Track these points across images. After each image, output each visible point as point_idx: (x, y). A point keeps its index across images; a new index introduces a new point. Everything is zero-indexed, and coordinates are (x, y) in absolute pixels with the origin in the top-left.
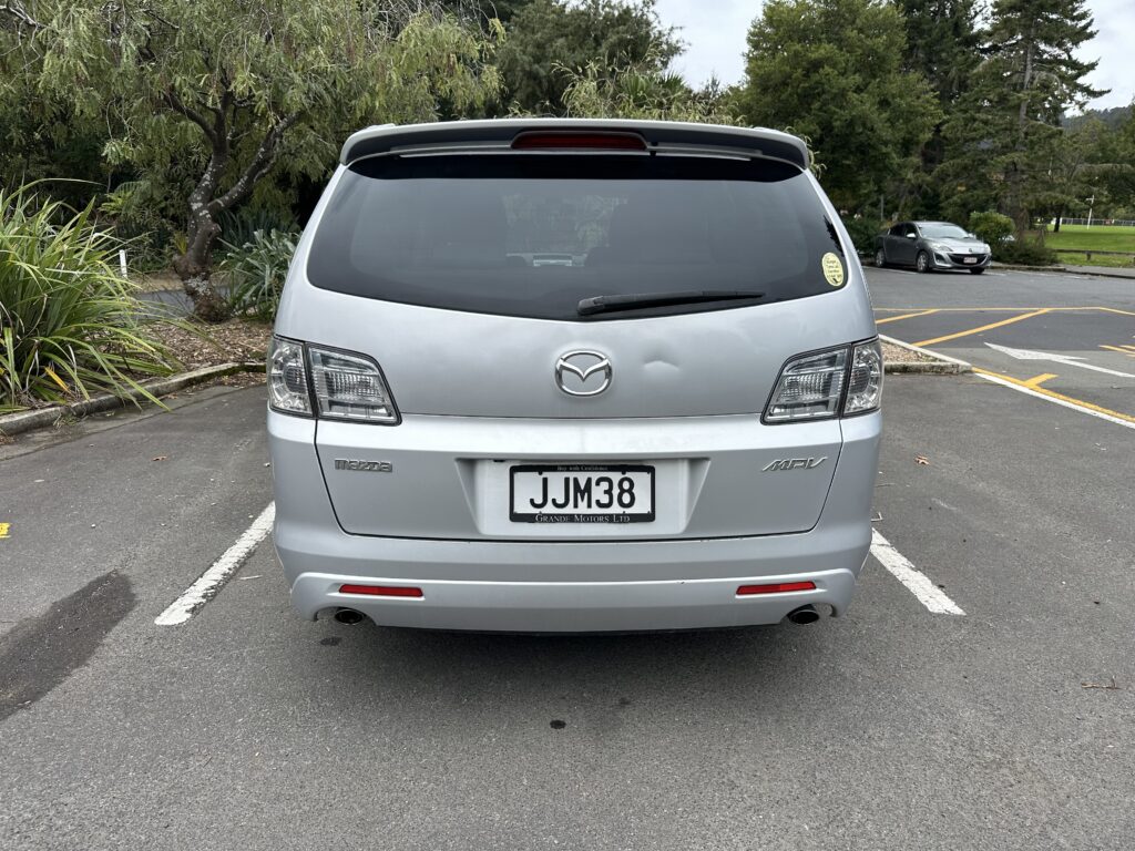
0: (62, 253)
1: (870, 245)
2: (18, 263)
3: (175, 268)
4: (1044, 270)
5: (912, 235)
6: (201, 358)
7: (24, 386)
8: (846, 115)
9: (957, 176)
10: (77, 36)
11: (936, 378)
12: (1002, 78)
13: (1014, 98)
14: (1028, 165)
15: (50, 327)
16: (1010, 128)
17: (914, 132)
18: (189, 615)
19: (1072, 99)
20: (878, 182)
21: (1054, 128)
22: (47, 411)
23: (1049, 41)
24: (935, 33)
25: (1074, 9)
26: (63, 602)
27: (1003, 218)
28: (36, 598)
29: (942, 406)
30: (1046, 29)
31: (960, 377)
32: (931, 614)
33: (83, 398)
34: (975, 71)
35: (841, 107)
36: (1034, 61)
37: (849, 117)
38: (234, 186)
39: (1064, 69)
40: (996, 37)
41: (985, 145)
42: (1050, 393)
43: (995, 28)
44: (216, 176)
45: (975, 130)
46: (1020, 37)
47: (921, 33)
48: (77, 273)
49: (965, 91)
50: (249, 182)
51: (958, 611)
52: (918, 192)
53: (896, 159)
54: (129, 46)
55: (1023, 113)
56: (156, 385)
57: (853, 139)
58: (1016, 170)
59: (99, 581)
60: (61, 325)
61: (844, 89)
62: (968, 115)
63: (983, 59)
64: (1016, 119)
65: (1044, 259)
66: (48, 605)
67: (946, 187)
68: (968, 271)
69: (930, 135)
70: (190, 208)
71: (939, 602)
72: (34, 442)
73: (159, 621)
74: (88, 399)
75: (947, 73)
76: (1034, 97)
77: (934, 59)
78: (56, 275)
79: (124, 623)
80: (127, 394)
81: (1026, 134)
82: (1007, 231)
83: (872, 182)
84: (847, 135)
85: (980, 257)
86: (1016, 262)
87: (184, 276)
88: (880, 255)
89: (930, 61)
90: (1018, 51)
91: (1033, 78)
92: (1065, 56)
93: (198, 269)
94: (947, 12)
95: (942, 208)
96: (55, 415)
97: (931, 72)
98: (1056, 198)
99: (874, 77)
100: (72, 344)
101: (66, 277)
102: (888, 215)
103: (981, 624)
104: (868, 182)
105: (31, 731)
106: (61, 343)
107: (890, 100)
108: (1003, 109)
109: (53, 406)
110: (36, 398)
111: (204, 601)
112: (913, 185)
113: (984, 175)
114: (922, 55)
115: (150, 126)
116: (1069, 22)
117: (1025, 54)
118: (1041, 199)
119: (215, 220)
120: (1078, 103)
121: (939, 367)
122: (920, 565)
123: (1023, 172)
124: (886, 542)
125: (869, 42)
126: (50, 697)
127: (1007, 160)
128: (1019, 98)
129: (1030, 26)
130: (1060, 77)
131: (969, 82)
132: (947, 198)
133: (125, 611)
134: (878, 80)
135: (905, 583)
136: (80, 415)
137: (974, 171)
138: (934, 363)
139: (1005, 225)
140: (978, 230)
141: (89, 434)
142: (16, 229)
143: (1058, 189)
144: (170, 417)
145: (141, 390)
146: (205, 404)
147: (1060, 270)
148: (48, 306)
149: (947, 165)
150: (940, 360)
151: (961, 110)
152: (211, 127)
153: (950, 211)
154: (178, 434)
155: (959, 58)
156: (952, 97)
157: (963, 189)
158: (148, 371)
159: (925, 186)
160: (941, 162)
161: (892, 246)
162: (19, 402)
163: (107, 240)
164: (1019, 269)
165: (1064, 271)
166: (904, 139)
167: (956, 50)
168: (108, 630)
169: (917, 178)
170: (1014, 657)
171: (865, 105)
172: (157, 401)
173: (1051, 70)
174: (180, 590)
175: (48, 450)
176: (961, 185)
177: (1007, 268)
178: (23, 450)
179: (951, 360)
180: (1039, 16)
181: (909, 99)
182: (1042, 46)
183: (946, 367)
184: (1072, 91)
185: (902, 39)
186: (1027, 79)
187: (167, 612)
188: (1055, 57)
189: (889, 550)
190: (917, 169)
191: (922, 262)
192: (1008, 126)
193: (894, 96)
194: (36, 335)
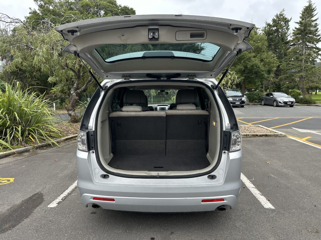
0: (35, 106)
1: (260, 99)
2: (24, 108)
3: (66, 108)
4: (312, 106)
5: (272, 96)
6: (71, 132)
7: (23, 140)
8: (251, 64)
9: (285, 79)
10: (43, 52)
11: (275, 138)
12: (297, 53)
13: (300, 58)
14: (306, 76)
15: (31, 125)
16: (300, 66)
17: (271, 68)
18: (57, 205)
19: (317, 58)
20: (261, 82)
21: (313, 66)
22: (28, 147)
23: (310, 42)
24: (276, 41)
25: (316, 34)
26: (25, 200)
27: (298, 91)
28: (18, 199)
29: (276, 146)
30: (308, 39)
31: (283, 138)
32: (265, 208)
33: (38, 143)
34: (289, 51)
35: (249, 62)
36: (305, 48)
37: (252, 65)
38: (82, 87)
39: (314, 49)
40: (294, 42)
41: (293, 71)
42: (309, 142)
43: (294, 39)
44: (78, 84)
45: (290, 67)
46: (301, 41)
47: (273, 41)
48: (39, 111)
49: (286, 56)
50: (86, 86)
51: (273, 208)
52: (274, 84)
53: (266, 75)
54: (56, 54)
55: (303, 61)
56: (58, 140)
57: (254, 70)
58: (302, 77)
59: (35, 194)
60: (34, 124)
61: (250, 57)
62: (287, 63)
63: (291, 47)
64: (301, 64)
65: (312, 103)
66: (21, 201)
67: (282, 82)
68: (289, 106)
69: (276, 69)
70: (70, 93)
71: (268, 205)
72: (24, 156)
73: (49, 206)
74: (40, 144)
75: (281, 51)
76: (306, 57)
77: (277, 48)
78: (34, 112)
79: (40, 206)
80: (50, 142)
81: (305, 67)
82: (300, 94)
83: (259, 82)
84: (252, 69)
85: (292, 102)
86: (303, 103)
87: (68, 110)
88: (263, 102)
89: (276, 48)
90: (301, 45)
91: (305, 52)
92: (314, 46)
93: (72, 108)
94: (280, 35)
95: (281, 88)
96: (30, 148)
97: (276, 51)
98: (315, 85)
99: (259, 53)
100: (37, 129)
101: (36, 112)
102: (266, 90)
103: (279, 212)
104: (258, 82)
105: (11, 236)
106: (34, 129)
107: (264, 59)
108: (297, 61)
109: (30, 146)
110: (26, 144)
111: (62, 201)
112: (273, 82)
113: (293, 79)
114: (273, 47)
115: (60, 73)
116: (315, 37)
117: (303, 46)
118: (311, 85)
119: (77, 96)
120: (319, 59)
121: (276, 135)
122: (263, 193)
123: (305, 78)
124: (254, 187)
125: (257, 44)
126: (17, 227)
127: (300, 75)
128: (302, 58)
129: (304, 38)
130: (313, 52)
131: (287, 54)
132: (283, 85)
133: (41, 203)
134: (260, 54)
135: (258, 199)
136: (37, 148)
137: (290, 78)
138: (275, 134)
139: (299, 93)
140: (291, 94)
141: (39, 153)
142: (25, 99)
143: (315, 83)
144: (61, 149)
145: (54, 142)
146: (70, 145)
147: (317, 106)
148: (31, 119)
149: (282, 76)
150: (277, 133)
151: (285, 61)
152: (77, 72)
153: (284, 89)
154: (62, 153)
155: (284, 47)
156: (282, 58)
157: (288, 83)
158: (56, 136)
159: (276, 82)
160: (280, 76)
161: (266, 99)
162: (21, 145)
163: (48, 102)
164: (304, 105)
165: (318, 106)
166: (268, 70)
167: (283, 45)
168: (35, 208)
169: (274, 80)
170: (288, 222)
171: (256, 61)
172: (57, 144)
173: (311, 50)
174: (56, 197)
175: (27, 158)
176: (287, 82)
177: (301, 105)
178: (21, 158)
179: (280, 133)
180: (306, 35)
181: (269, 59)
182: (308, 44)
183: (278, 135)
184: (317, 55)
185: (266, 43)
186: (304, 52)
187: (51, 203)
188: (312, 47)
189: (255, 189)
190: (273, 78)
191: (275, 104)
192: (300, 65)
193: (264, 58)
194: (27, 127)
